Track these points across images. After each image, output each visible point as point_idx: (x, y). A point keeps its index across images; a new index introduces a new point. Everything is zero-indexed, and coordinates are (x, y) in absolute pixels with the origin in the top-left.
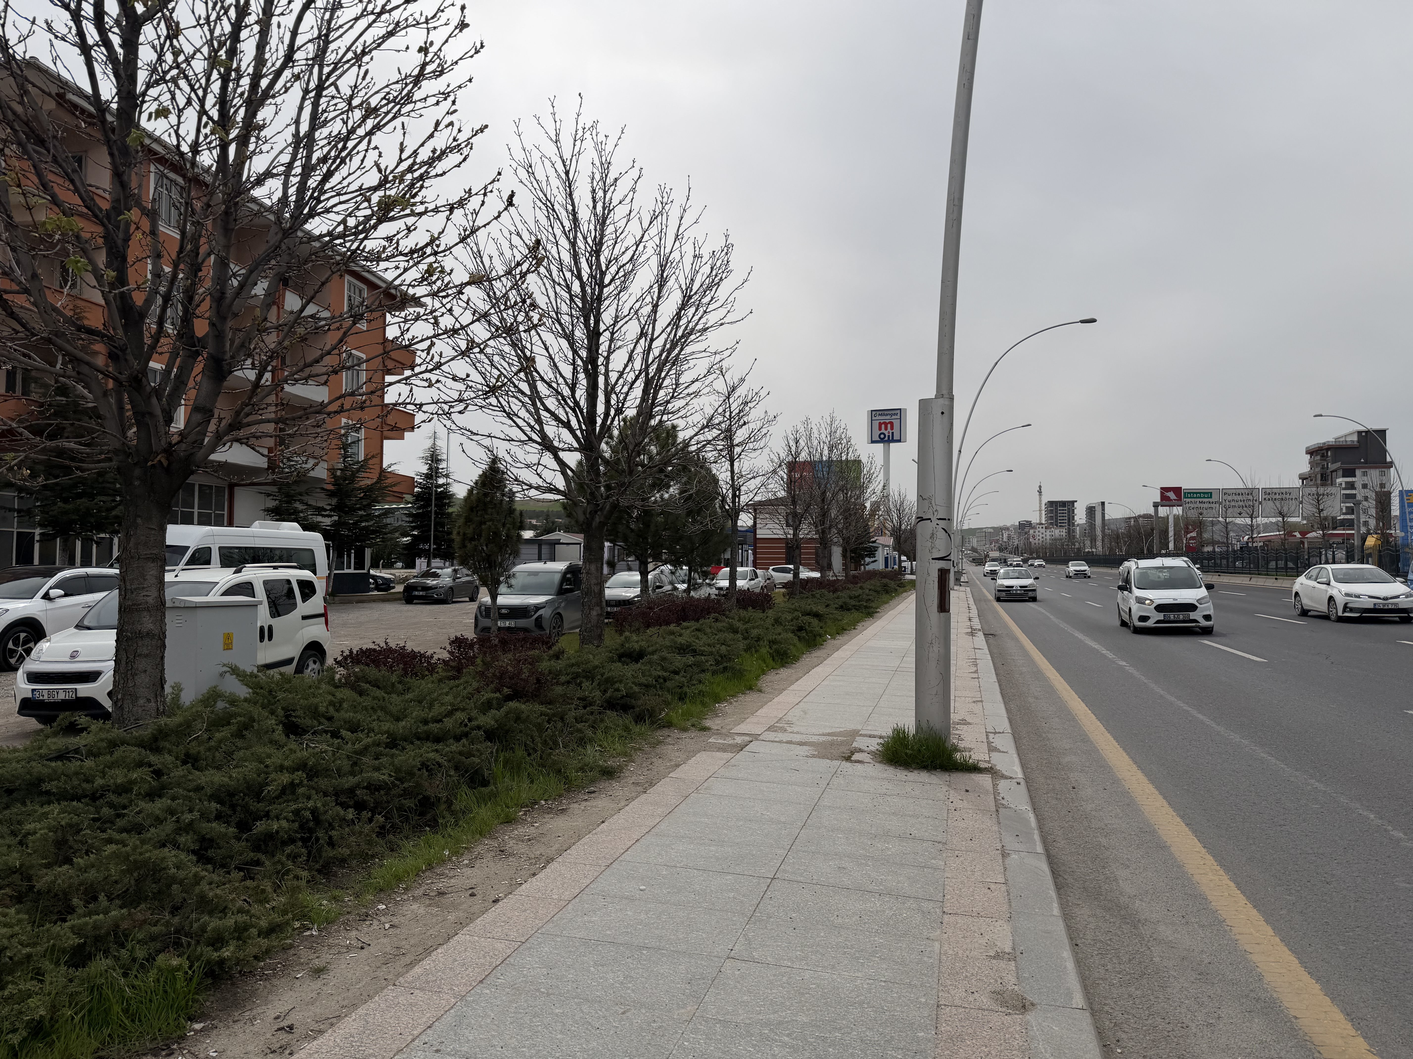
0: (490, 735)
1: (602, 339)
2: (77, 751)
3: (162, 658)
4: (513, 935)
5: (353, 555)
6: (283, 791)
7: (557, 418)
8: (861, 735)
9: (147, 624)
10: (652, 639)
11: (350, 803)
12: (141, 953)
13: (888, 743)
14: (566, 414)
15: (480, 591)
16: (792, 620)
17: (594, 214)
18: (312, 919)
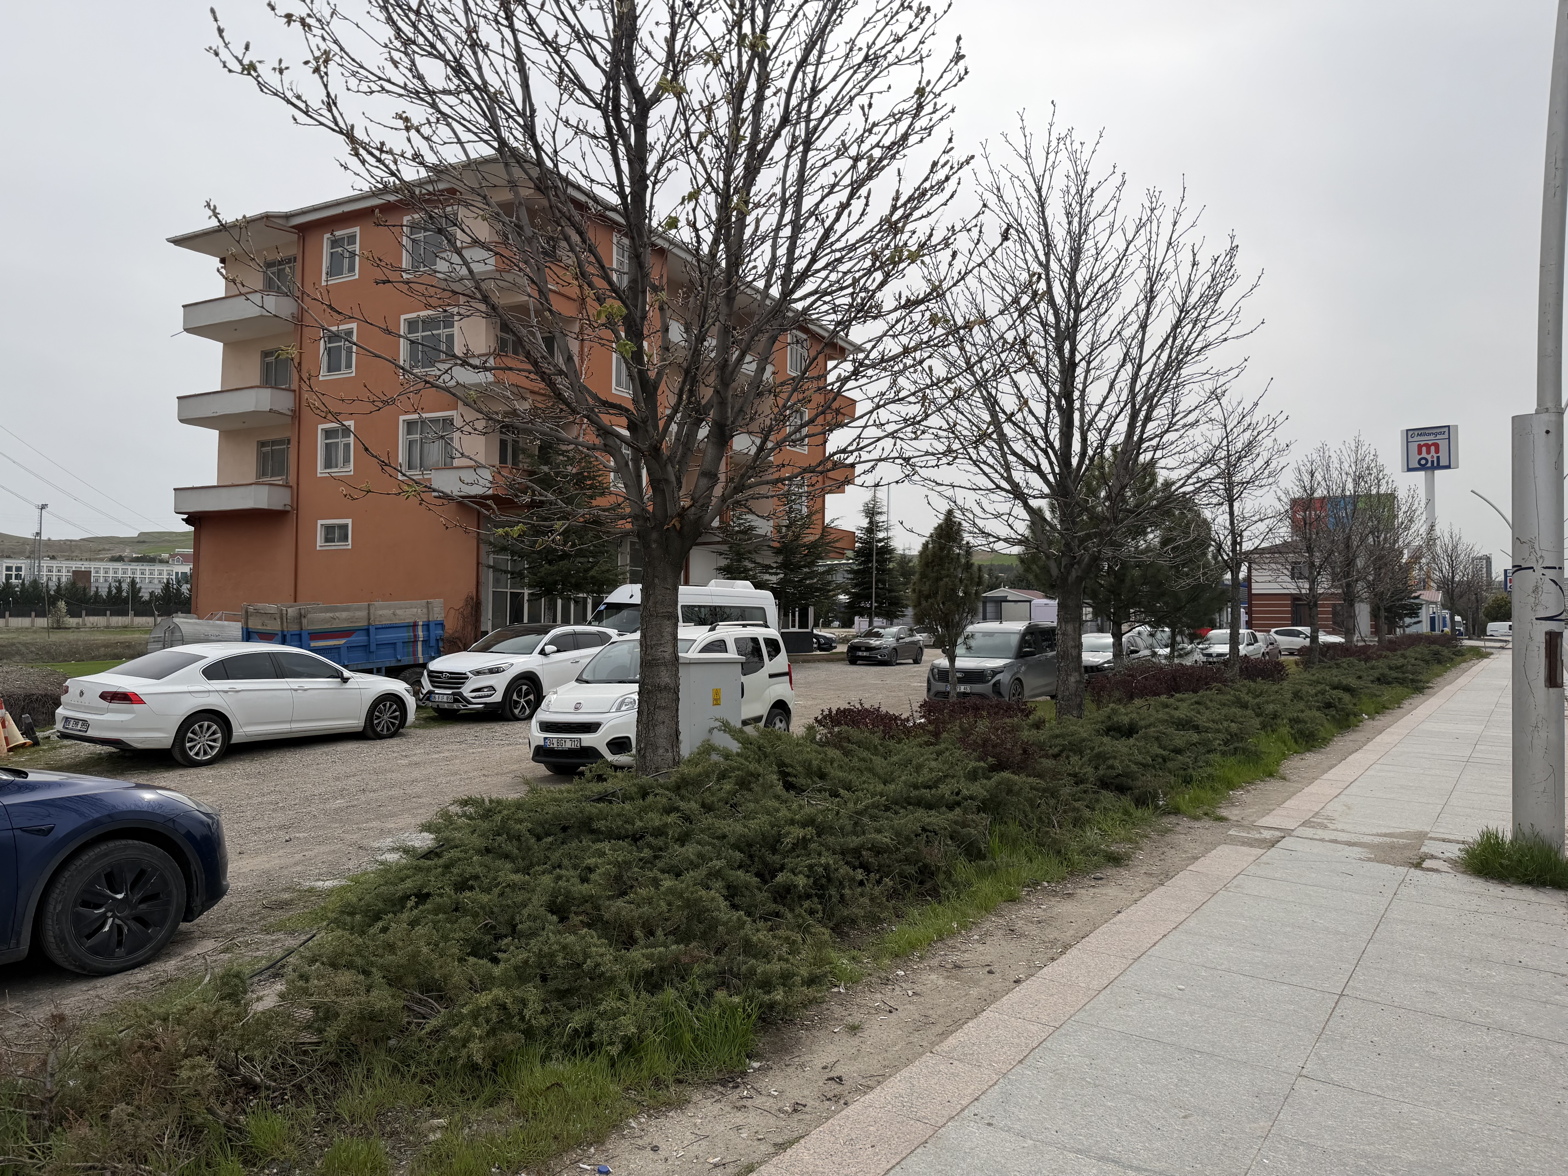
0: (982, 807)
1: (1078, 371)
2: (613, 794)
3: (677, 710)
4: (1044, 1018)
5: (797, 614)
6: (795, 846)
7: (1026, 463)
8: (1431, 838)
9: (665, 678)
10: (1141, 711)
11: (857, 863)
12: (701, 989)
13: (1473, 850)
14: (1037, 457)
15: (926, 651)
16: (1316, 695)
17: (1069, 232)
18: (838, 976)
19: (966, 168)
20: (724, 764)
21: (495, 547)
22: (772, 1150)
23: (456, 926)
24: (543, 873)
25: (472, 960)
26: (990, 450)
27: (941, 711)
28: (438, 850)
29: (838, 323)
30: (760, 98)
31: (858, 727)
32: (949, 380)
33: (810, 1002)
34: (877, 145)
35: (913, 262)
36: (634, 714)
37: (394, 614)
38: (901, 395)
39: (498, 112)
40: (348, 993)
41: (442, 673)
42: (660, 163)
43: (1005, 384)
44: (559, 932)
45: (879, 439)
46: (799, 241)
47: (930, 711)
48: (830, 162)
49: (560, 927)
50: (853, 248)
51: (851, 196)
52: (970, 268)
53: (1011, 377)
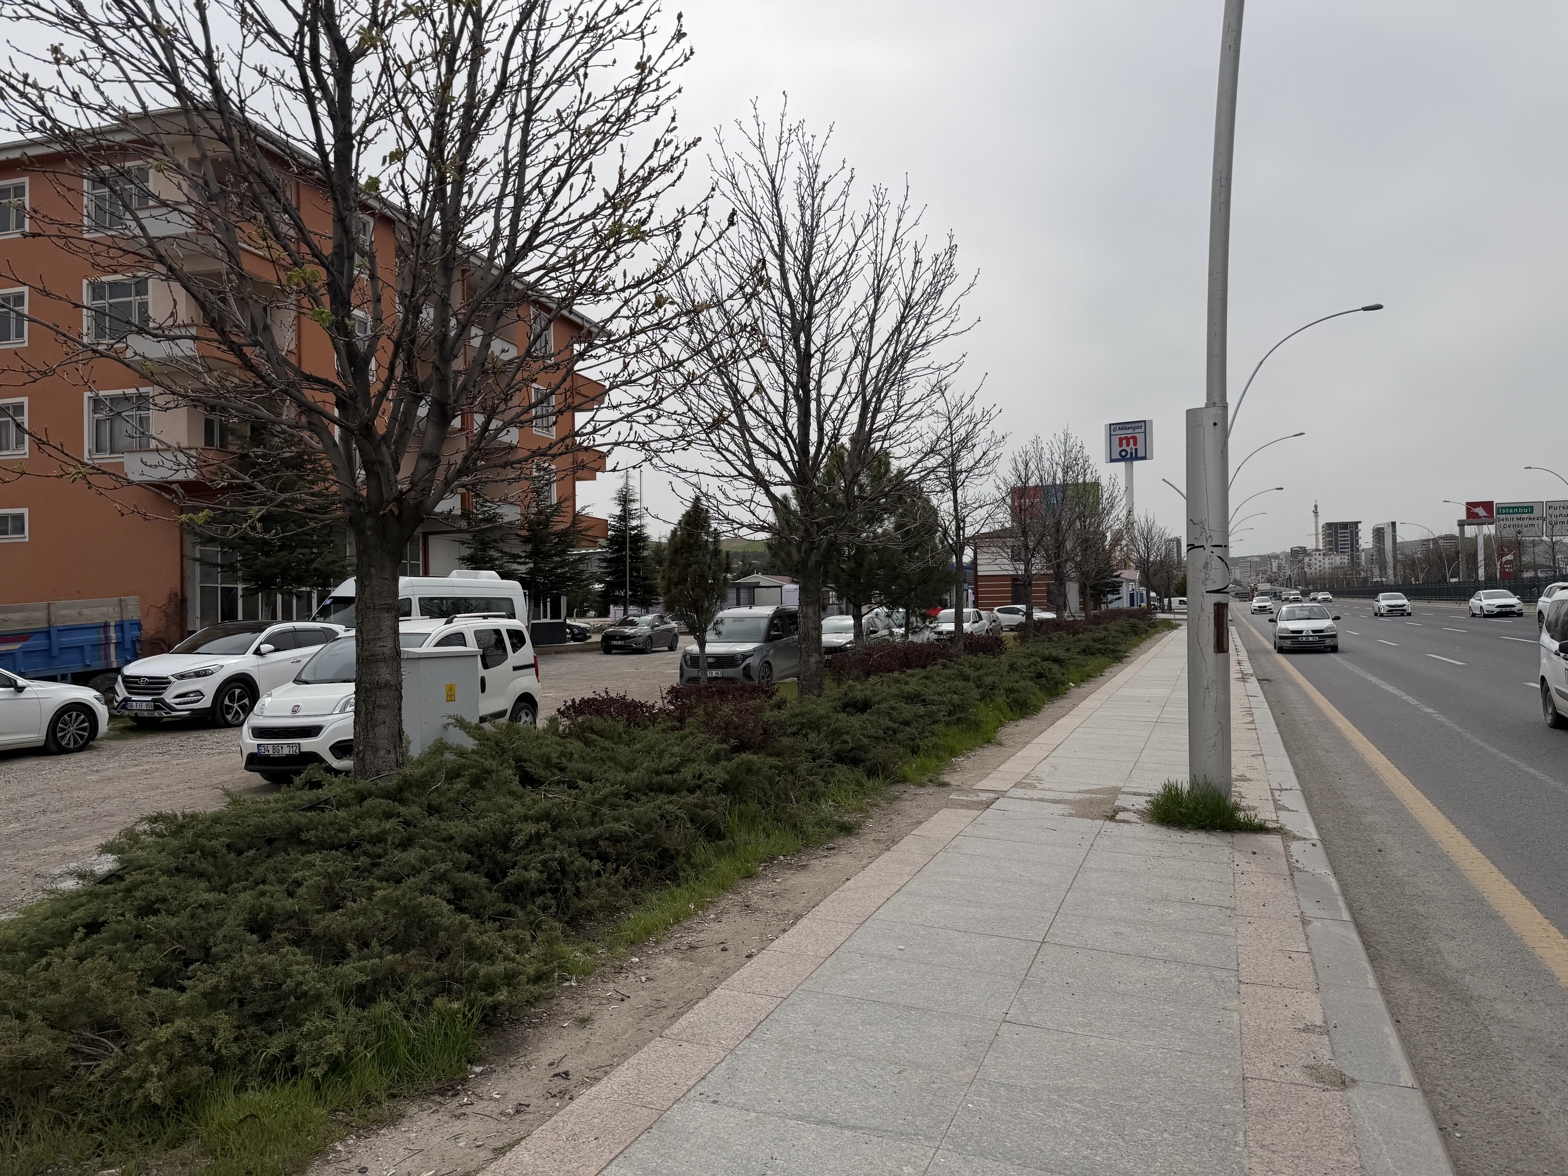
0: (723, 789)
1: (814, 361)
2: (327, 802)
3: (400, 709)
4: (773, 990)
5: (548, 604)
6: (528, 843)
7: (767, 451)
8: (1123, 793)
9: (385, 674)
10: (876, 688)
11: (594, 854)
12: (418, 997)
13: (1158, 801)
15: (681, 638)
16: (1029, 666)
18: (569, 970)
19: (694, 150)
20: (456, 762)
21: (201, 537)
22: (491, 1155)
23: (137, 955)
24: (243, 890)
27: (689, 697)
28: (120, 873)
31: (602, 716)
33: (537, 999)
37: (80, 614)
41: (139, 677)
42: (367, 123)
44: (258, 952)
46: (523, 213)
47: (677, 697)
48: (553, 134)
49: (260, 946)
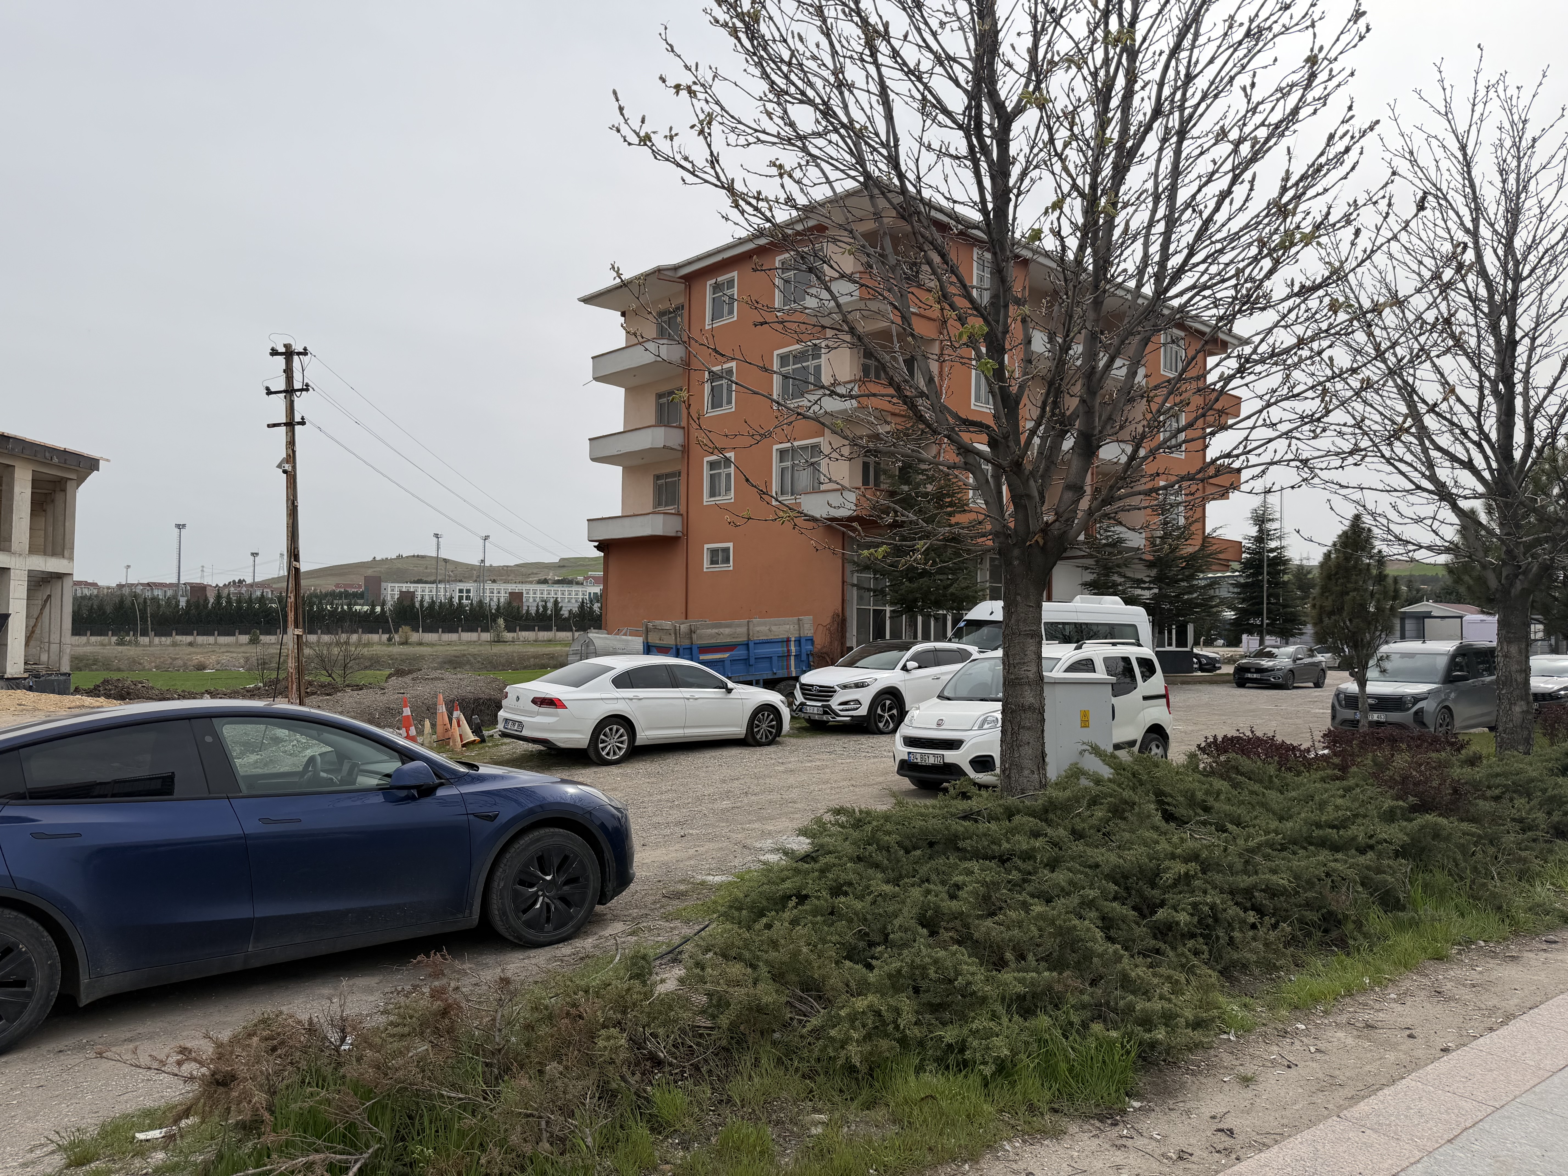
0: (1401, 853)
1: (1520, 349)
2: (979, 813)
3: (1043, 731)
4: (1481, 1096)
5: (1174, 631)
6: (1177, 882)
7: (1453, 458)
9: (1029, 697)
11: (1249, 905)
12: (1076, 1019)
14: (1468, 451)
15: (1329, 673)
17: (1504, 191)
18: (1226, 1023)
19: (1370, 135)
20: (1095, 790)
21: (858, 565)
23: (832, 929)
24: (913, 885)
25: (848, 963)
26: (1408, 446)
27: (1349, 742)
28: (814, 855)
29: (1220, 319)
30: (1129, 94)
31: (1249, 757)
32: (1354, 371)
33: (1196, 1046)
34: (1263, 124)
35: (1306, 245)
36: (997, 734)
37: (770, 630)
38: (1296, 391)
39: (864, 147)
40: (738, 984)
41: (813, 685)
42: (1024, 174)
43: (1425, 370)
44: (930, 946)
45: (1270, 440)
46: (1173, 236)
47: (1335, 742)
48: (1208, 149)
49: (931, 940)
50: (1236, 236)
51: (1233, 182)
52: (1378, 243)
53: (1432, 362)
